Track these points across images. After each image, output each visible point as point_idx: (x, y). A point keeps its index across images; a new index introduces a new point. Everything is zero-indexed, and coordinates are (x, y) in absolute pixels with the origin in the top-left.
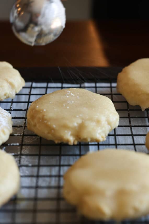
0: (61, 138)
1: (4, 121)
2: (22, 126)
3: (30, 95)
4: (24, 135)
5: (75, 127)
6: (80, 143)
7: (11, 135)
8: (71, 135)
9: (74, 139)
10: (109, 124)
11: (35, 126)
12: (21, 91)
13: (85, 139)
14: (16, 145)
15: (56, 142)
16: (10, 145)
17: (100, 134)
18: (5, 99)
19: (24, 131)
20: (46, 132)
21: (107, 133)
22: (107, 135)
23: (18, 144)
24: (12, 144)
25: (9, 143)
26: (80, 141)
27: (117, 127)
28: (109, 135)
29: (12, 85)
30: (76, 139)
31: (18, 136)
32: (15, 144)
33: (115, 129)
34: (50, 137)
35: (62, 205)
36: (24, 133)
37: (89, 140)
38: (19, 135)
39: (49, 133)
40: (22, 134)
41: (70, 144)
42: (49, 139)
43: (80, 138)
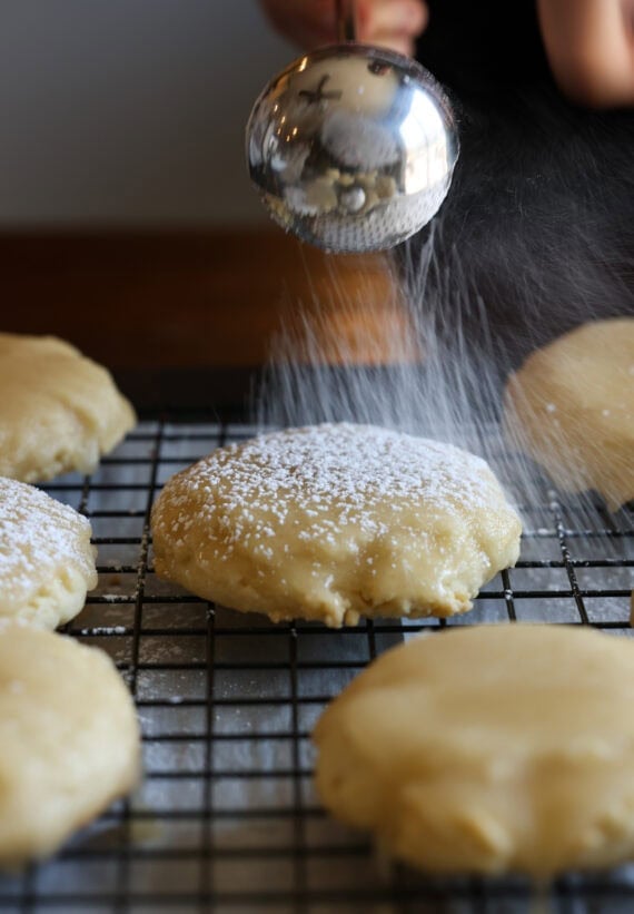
0: (295, 602)
1: (62, 543)
2: (134, 567)
3: (156, 461)
4: (142, 599)
5: (350, 558)
6: (370, 622)
7: (91, 600)
8: (335, 588)
9: (348, 603)
10: (484, 546)
11: (187, 559)
12: (117, 448)
13: (392, 604)
14: (114, 634)
15: (276, 618)
16: (90, 633)
17: (447, 584)
18: (59, 475)
19: (142, 585)
20: (234, 578)
21: (478, 583)
22: (477, 593)
23: (121, 629)
24: (95, 631)
25: (84, 628)
26: (368, 611)
27: (513, 566)
28: (482, 596)
29: (85, 421)
30: (355, 607)
31: (118, 601)
32: (109, 630)
33: (504, 574)
34: (248, 598)
35: (314, 833)
36: (141, 592)
37: (407, 607)
38: (125, 597)
39: (244, 583)
40: (134, 596)
41: (329, 622)
42: (246, 608)
43: (369, 602)
